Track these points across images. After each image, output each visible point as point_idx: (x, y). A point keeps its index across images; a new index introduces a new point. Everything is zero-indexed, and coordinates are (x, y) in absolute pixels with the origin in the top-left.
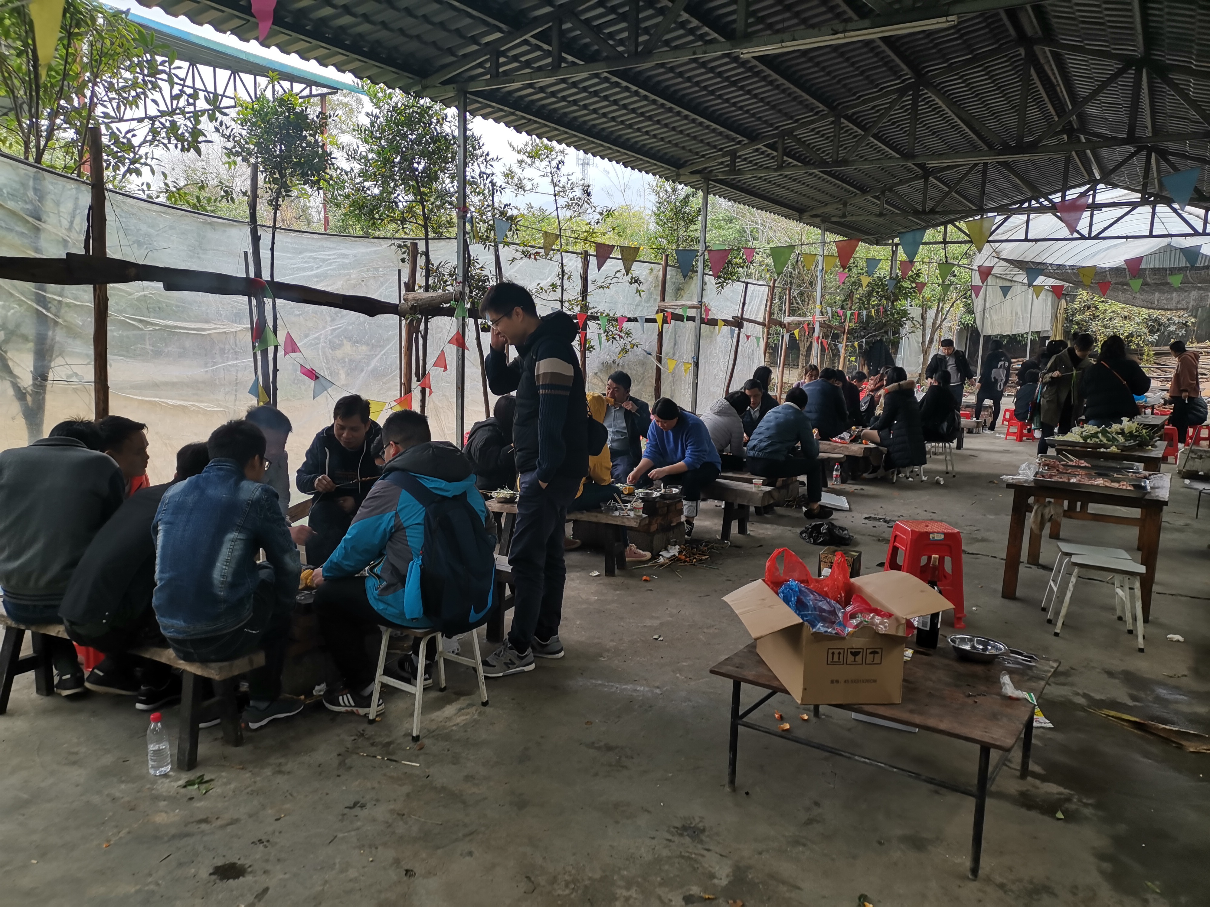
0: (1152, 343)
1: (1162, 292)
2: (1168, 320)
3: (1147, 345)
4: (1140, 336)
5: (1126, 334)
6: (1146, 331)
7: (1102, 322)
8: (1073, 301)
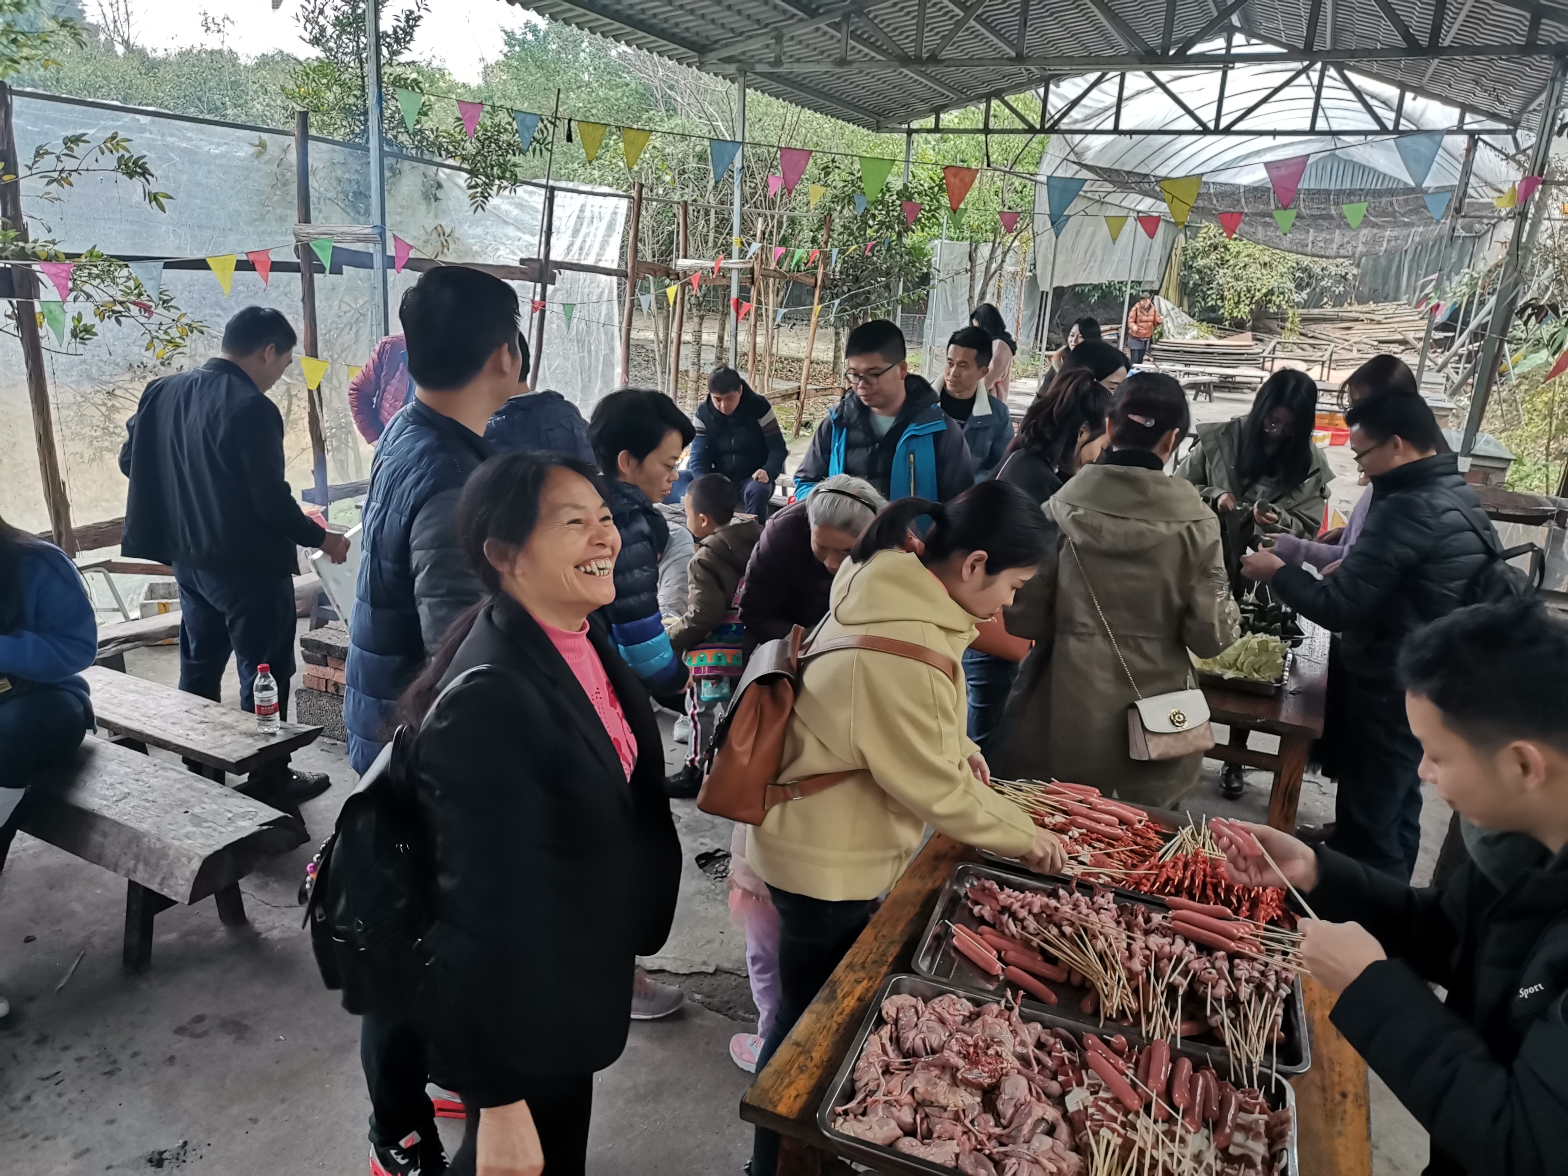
0: (1298, 304)
1: (1319, 229)
2: (1323, 269)
3: (1292, 307)
4: (1282, 293)
5: (1264, 291)
6: (1292, 286)
7: (1233, 271)
8: (1194, 237)
